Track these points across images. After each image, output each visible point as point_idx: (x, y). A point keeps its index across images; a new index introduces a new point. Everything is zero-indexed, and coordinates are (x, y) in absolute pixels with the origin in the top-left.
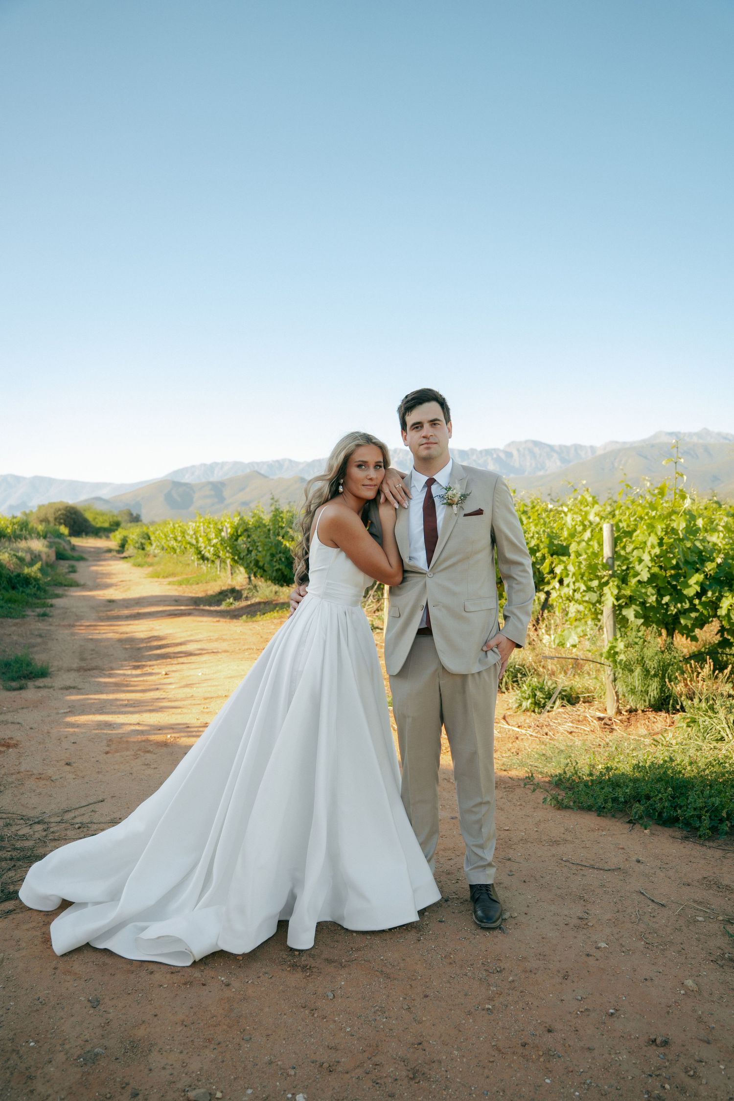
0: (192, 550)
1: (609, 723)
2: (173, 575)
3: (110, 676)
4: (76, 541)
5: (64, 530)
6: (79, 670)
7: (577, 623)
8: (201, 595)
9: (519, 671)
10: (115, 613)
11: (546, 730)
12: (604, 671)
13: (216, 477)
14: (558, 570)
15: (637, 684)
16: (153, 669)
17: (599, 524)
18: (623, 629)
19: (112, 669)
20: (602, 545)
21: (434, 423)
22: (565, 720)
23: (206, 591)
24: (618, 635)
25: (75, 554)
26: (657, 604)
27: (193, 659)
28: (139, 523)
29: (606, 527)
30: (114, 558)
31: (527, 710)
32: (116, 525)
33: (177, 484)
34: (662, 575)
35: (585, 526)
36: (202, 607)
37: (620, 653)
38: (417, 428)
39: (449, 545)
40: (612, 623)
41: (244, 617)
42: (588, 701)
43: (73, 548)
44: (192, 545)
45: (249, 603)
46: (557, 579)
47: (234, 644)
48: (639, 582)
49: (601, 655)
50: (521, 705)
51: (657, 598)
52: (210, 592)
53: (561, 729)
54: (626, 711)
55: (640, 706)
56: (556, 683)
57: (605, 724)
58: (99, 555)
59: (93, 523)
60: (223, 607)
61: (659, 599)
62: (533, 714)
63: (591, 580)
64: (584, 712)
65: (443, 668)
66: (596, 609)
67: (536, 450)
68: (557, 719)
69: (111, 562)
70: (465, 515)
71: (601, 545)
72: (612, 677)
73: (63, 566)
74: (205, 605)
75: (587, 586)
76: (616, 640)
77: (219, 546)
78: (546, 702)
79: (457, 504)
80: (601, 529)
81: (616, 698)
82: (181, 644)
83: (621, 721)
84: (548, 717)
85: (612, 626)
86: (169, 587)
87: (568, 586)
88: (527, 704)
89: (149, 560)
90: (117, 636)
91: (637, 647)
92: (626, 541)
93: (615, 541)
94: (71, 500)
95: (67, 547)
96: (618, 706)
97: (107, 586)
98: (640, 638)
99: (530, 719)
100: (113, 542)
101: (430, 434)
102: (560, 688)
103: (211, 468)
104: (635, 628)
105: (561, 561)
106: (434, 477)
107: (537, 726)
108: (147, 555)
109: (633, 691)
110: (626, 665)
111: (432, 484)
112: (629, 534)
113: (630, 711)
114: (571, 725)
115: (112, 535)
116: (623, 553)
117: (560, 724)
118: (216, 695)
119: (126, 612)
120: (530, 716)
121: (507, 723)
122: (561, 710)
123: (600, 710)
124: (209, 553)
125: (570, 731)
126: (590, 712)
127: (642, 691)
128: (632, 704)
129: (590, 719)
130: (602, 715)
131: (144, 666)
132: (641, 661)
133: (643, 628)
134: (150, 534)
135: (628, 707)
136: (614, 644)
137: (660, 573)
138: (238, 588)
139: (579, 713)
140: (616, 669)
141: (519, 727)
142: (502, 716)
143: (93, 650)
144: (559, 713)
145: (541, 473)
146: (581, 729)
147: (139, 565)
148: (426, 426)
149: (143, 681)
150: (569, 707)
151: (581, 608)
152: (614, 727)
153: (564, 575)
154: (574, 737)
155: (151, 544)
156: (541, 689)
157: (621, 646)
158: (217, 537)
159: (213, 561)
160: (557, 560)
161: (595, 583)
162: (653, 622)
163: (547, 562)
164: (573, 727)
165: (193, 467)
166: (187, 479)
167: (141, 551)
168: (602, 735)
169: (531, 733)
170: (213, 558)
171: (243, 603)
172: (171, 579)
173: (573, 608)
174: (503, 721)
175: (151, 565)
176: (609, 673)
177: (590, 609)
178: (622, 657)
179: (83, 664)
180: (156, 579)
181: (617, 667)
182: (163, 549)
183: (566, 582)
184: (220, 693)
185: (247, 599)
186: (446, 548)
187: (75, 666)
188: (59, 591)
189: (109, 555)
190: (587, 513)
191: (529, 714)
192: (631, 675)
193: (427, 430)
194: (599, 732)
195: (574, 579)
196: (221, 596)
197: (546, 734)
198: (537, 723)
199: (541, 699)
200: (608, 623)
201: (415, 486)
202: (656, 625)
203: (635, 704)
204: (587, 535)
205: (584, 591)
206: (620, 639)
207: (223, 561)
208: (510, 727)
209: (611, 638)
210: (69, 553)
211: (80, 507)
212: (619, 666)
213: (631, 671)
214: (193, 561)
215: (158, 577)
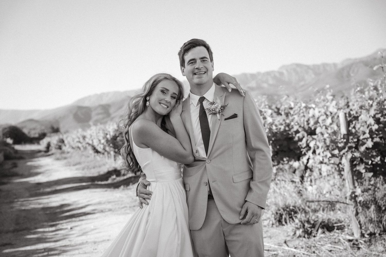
0: (90, 148)
1: (357, 243)
2: (79, 163)
3: (34, 233)
4: (18, 147)
5: (9, 141)
6: (14, 231)
7: (329, 178)
8: (96, 174)
9: (292, 210)
10: (42, 190)
11: (313, 249)
12: (349, 208)
13: (104, 102)
14: (312, 145)
15: (373, 216)
16: (63, 226)
17: (336, 113)
18: (359, 180)
19: (36, 228)
20: (340, 126)
21: (203, 59)
22: (326, 242)
23: (99, 172)
24: (356, 184)
25: (17, 156)
26: (381, 162)
27: (89, 216)
28: (59, 133)
29: (341, 115)
30: (43, 156)
31: (300, 236)
32: (43, 136)
33: (80, 108)
34: (382, 143)
35: (327, 115)
36: (96, 183)
37: (359, 196)
38: (192, 63)
39: (217, 140)
40: (351, 176)
41: (122, 187)
42: (341, 228)
43: (16, 152)
44: (89, 144)
45: (125, 177)
46: (311, 151)
47: (115, 204)
48: (367, 149)
49: (346, 198)
50: (295, 233)
51: (381, 159)
52: (102, 173)
53: (323, 248)
54: (368, 235)
55: (377, 231)
56: (317, 217)
57: (354, 244)
58: (33, 155)
59: (29, 135)
60: (110, 181)
61: (383, 159)
62: (304, 239)
63: (333, 150)
64: (338, 236)
65: (224, 220)
66: (339, 168)
67: (299, 69)
68: (320, 242)
69: (40, 159)
70: (226, 119)
71: (338, 126)
72: (355, 212)
73: (9, 164)
74: (98, 181)
75: (331, 154)
76: (355, 187)
77: (105, 143)
78: (312, 231)
79: (219, 113)
80: (338, 116)
81: (359, 226)
82: (82, 208)
83: (365, 241)
84: (314, 240)
85: (351, 179)
86: (76, 172)
87: (319, 154)
88: (299, 232)
89: (64, 155)
90: (41, 206)
91: (370, 192)
92: (355, 123)
93: (348, 123)
94: (13, 122)
95: (12, 151)
96: (362, 232)
97: (37, 174)
98: (372, 185)
99: (302, 242)
100: (42, 146)
101: (201, 66)
102: (320, 220)
103: (101, 96)
104: (367, 179)
105: (313, 139)
106: (204, 96)
107: (307, 247)
108: (63, 152)
109: (371, 221)
110: (364, 204)
111: (203, 101)
112: (356, 118)
113: (371, 234)
114: (330, 245)
115: (41, 142)
116: (354, 131)
117: (322, 245)
118: (101, 240)
119: (48, 190)
120: (302, 240)
121: (288, 245)
122: (323, 235)
123: (349, 235)
124: (100, 148)
125: (330, 250)
126: (343, 236)
127: (377, 221)
128: (371, 230)
129: (342, 241)
130: (351, 238)
131: (58, 224)
132: (375, 201)
133: (373, 179)
134: (65, 139)
135: (369, 232)
136: (354, 190)
137: (381, 141)
138: (119, 168)
139: (334, 237)
140: (357, 207)
141: (295, 248)
142: (283, 241)
143: (25, 217)
144: (321, 237)
145: (302, 83)
146: (337, 248)
147: (58, 159)
148: (198, 61)
149: (56, 234)
150: (327, 233)
151: (329, 168)
152: (360, 246)
153: (316, 147)
154: (333, 254)
155: (65, 145)
156: (308, 222)
157: (358, 191)
158: (104, 138)
159: (103, 154)
160: (311, 139)
161: (336, 152)
162: (380, 174)
163: (304, 140)
164: (332, 247)
165: (90, 96)
166: (86, 104)
167: (59, 151)
168: (352, 251)
169: (303, 252)
170: (103, 151)
171: (122, 178)
172: (78, 166)
173: (324, 168)
174: (284, 245)
175: (65, 158)
176: (353, 209)
177: (336, 169)
178: (360, 199)
179: (17, 227)
180: (69, 167)
181: (357, 205)
182: (73, 148)
183: (317, 152)
184: (104, 238)
185: (124, 175)
186: (216, 142)
187: (11, 229)
188: (5, 180)
189: (39, 154)
190: (328, 107)
191: (301, 239)
192: (368, 210)
193: (199, 64)
194: (350, 250)
195: (323, 150)
196: (109, 174)
197: (314, 252)
198: (307, 245)
199: (309, 229)
200: (348, 177)
201: (192, 103)
202: (383, 176)
203: (373, 230)
204: (329, 121)
205: (330, 157)
206: (358, 187)
207: (109, 153)
208: (289, 249)
209: (352, 187)
210: (14, 155)
211: (19, 126)
212: (359, 205)
213: (368, 208)
214: (91, 154)
215: (70, 166)
